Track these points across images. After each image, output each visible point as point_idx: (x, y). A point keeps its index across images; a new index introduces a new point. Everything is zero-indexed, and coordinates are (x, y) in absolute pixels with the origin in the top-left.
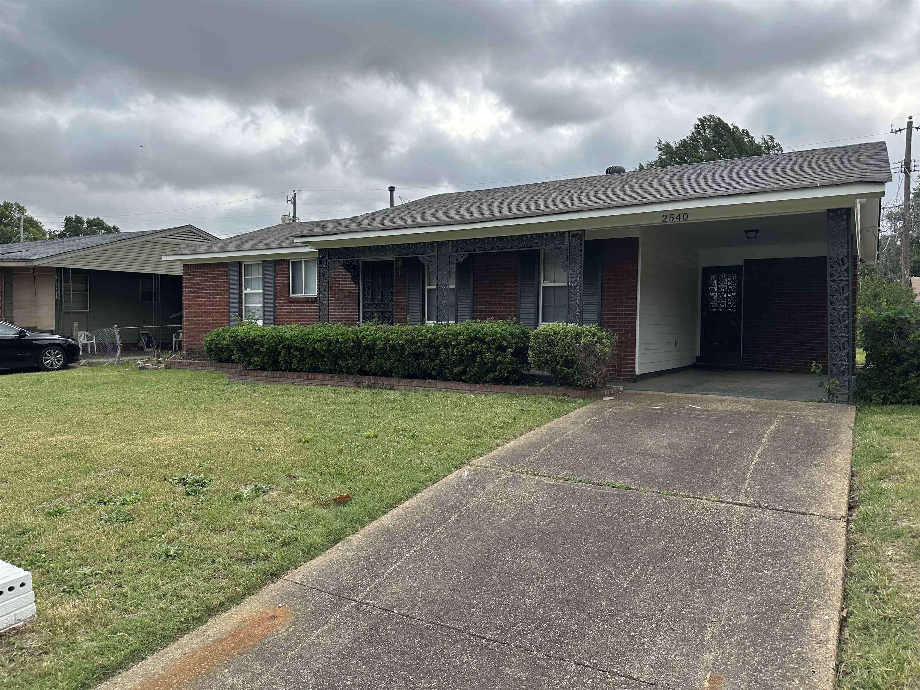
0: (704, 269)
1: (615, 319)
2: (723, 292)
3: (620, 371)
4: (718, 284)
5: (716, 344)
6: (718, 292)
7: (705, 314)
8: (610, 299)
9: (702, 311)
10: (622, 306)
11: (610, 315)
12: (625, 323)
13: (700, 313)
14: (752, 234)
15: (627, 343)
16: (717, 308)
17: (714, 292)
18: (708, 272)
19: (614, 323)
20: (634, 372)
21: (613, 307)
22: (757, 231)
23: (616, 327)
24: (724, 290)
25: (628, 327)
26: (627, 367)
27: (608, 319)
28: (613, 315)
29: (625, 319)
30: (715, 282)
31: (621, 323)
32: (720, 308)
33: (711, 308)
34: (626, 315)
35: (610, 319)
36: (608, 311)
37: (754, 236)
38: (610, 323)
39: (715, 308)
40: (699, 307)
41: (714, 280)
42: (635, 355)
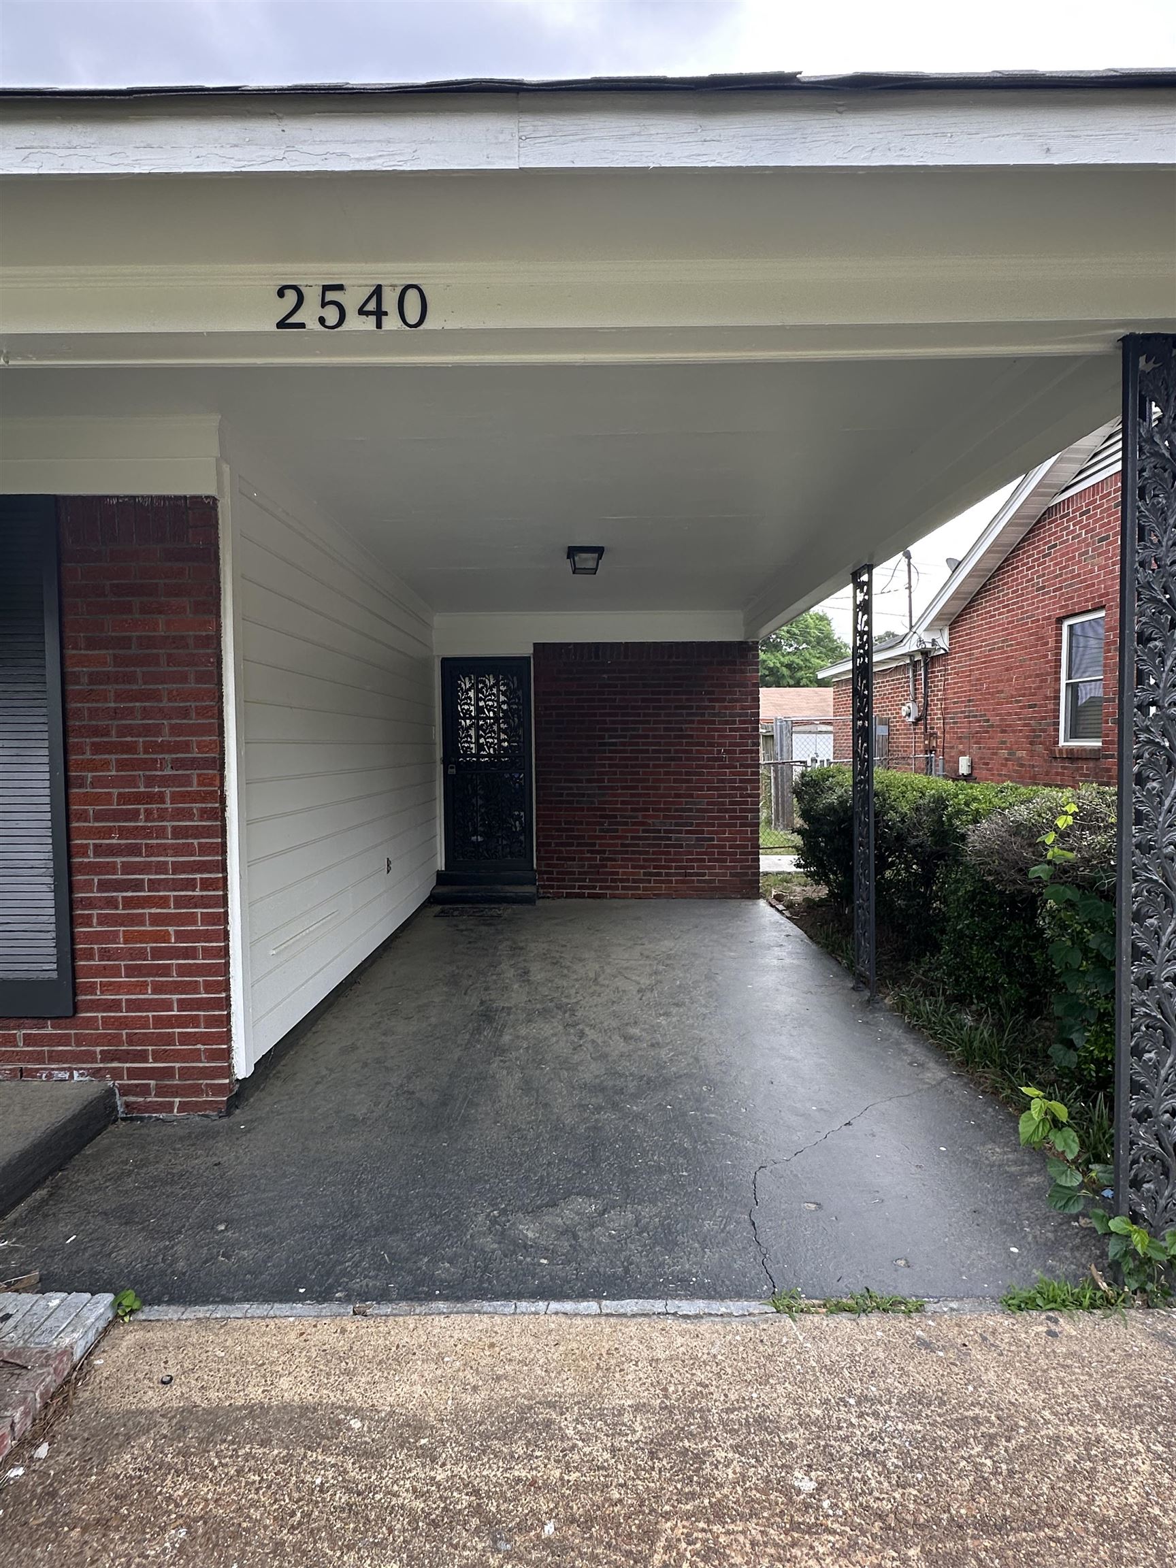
0: (444, 661)
1: (134, 850)
2: (490, 718)
3: (168, 1073)
4: (478, 699)
5: (480, 839)
6: (477, 718)
7: (452, 771)
8: (105, 765)
9: (446, 761)
10: (161, 798)
11: (107, 833)
12: (178, 868)
13: (440, 768)
14: (587, 560)
15: (189, 953)
16: (478, 755)
17: (471, 718)
18: (454, 669)
19: (128, 869)
20: (228, 1071)
21: (123, 798)
22: (599, 551)
23: (138, 886)
24: (491, 714)
25: (190, 885)
26: (195, 1056)
27: (99, 851)
28: (124, 833)
29: (178, 850)
30: (471, 694)
31: (161, 868)
32: (484, 756)
33: (465, 755)
34: (178, 832)
35: (113, 851)
36: (99, 816)
37: (591, 564)
38: (112, 868)
39: (472, 755)
40: (439, 753)
41: (470, 689)
42: (227, 1003)
